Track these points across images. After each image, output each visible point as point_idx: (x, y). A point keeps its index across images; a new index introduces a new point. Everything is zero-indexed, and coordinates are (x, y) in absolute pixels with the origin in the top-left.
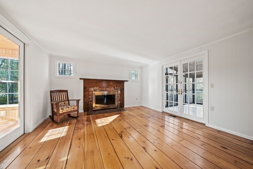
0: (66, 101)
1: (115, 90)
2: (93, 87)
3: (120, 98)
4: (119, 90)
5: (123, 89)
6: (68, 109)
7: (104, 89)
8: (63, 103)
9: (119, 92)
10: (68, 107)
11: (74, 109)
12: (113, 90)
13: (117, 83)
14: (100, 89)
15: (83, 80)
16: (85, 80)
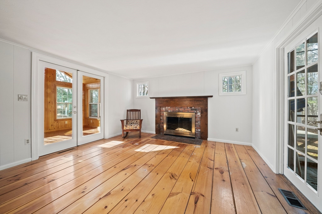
0: (138, 119)
1: (192, 111)
2: (164, 106)
3: (200, 124)
4: (198, 112)
5: (206, 110)
6: (131, 127)
7: (177, 110)
8: (135, 121)
9: (198, 114)
10: (131, 125)
11: (136, 128)
12: (189, 111)
13: (195, 100)
14: (172, 109)
15: (155, 99)
16: (157, 99)
